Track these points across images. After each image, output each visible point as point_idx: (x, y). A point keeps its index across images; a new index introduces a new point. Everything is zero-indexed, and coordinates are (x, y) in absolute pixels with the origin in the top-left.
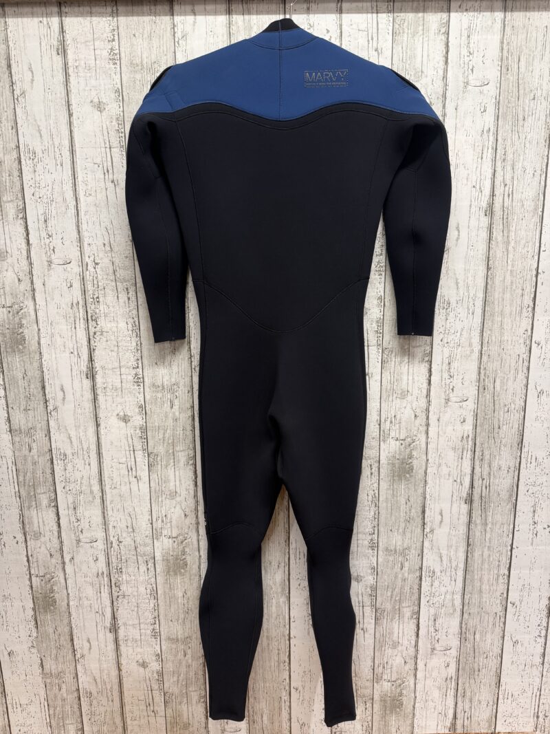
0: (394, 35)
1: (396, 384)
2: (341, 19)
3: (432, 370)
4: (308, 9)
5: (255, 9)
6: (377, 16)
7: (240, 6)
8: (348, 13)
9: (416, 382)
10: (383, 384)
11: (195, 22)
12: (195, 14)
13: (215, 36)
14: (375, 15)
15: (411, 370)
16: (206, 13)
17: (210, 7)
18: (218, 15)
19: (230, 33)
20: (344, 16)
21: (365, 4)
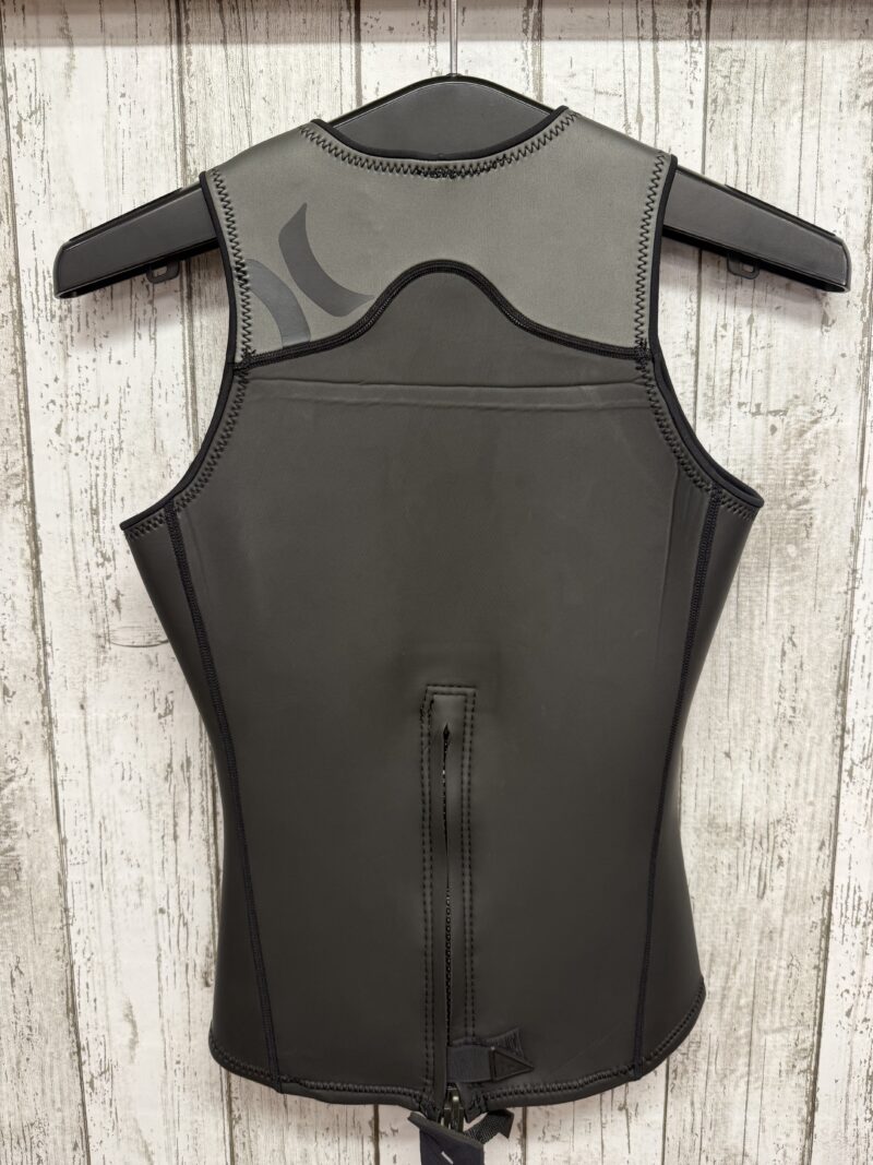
0: (711, 108)
1: (708, 1133)
2: (538, 57)
3: (818, 1095)
4: (433, 25)
5: (262, 26)
6: (656, 50)
7: (216, 17)
8: (560, 38)
9: (767, 1127)
10: (668, 1134)
11: (70, 68)
12: (71, 45)
13: (137, 110)
14: (647, 46)
15: (754, 1097)
16: (107, 38)
17: (115, 21)
18: (142, 45)
19: (182, 97)
20: (548, 47)
21: (615, 12)
